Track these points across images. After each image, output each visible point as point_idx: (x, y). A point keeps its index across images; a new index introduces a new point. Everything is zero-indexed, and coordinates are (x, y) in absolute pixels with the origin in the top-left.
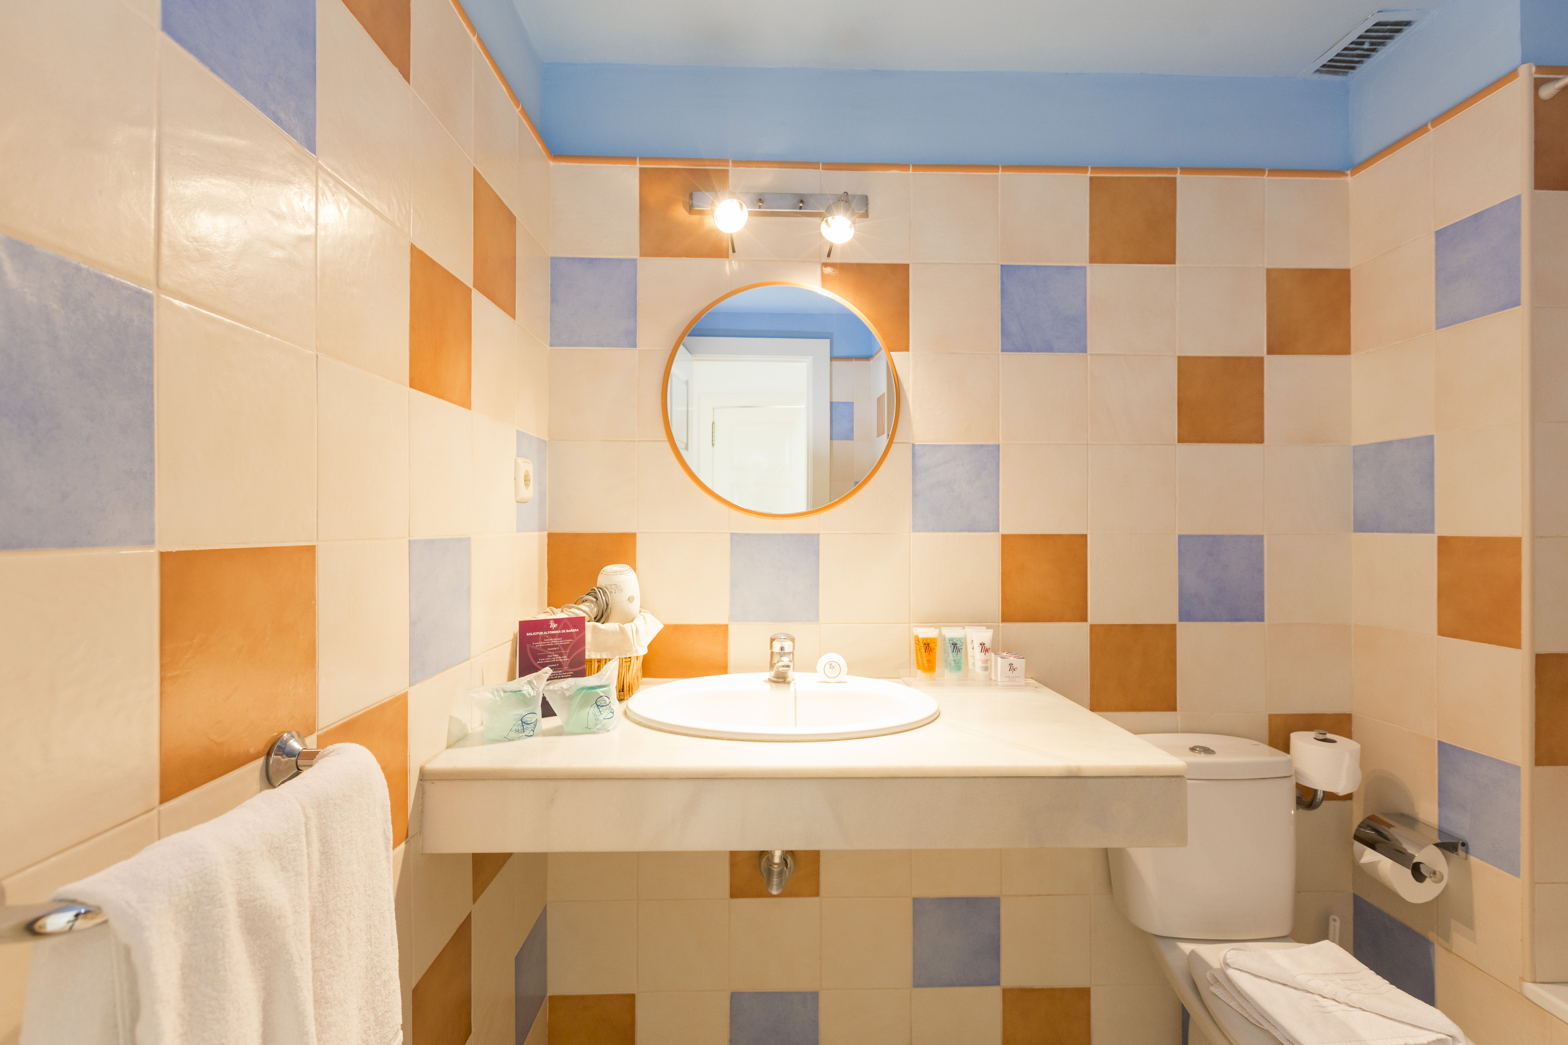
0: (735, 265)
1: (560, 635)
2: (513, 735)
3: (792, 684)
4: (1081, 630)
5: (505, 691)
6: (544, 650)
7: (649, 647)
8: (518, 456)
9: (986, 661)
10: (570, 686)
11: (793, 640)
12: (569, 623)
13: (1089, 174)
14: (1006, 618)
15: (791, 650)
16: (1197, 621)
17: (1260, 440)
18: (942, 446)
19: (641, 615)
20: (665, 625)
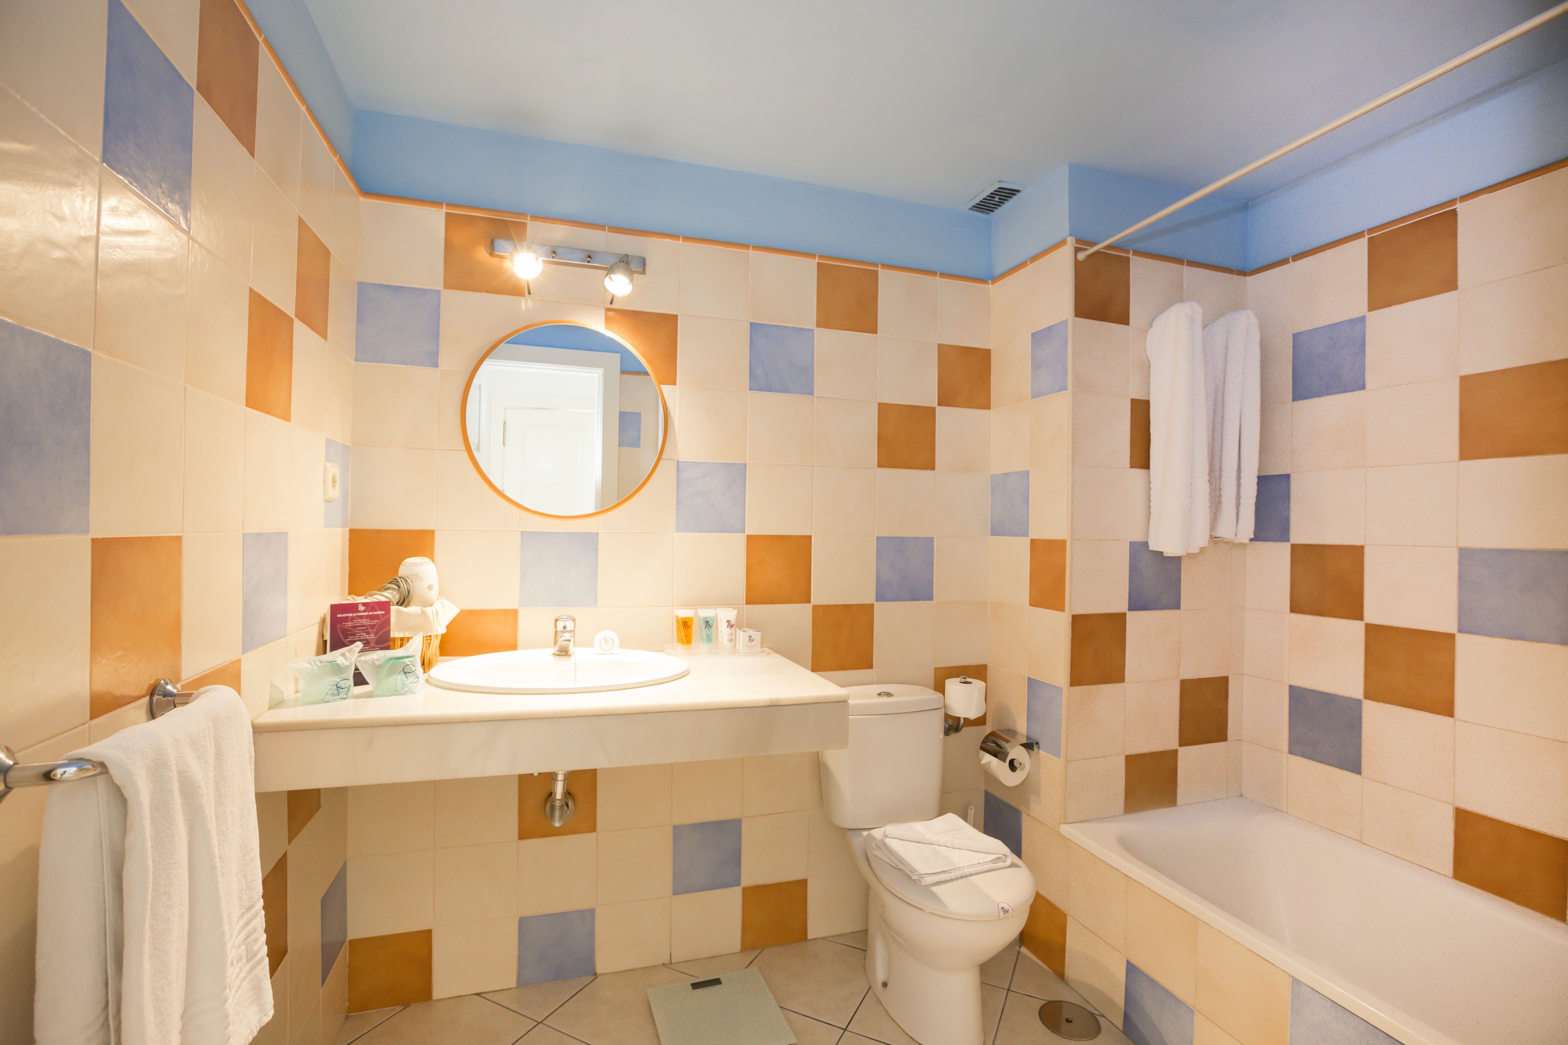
0: (530, 303)
1: (368, 617)
2: (330, 697)
3: (572, 657)
4: (807, 609)
5: (321, 662)
6: (354, 630)
7: (448, 627)
8: (327, 460)
9: (731, 634)
10: (379, 657)
11: (574, 620)
12: (375, 606)
13: (817, 260)
14: (749, 601)
15: (572, 629)
16: (888, 601)
17: (932, 467)
18: (701, 463)
19: (439, 601)
20: (461, 610)
